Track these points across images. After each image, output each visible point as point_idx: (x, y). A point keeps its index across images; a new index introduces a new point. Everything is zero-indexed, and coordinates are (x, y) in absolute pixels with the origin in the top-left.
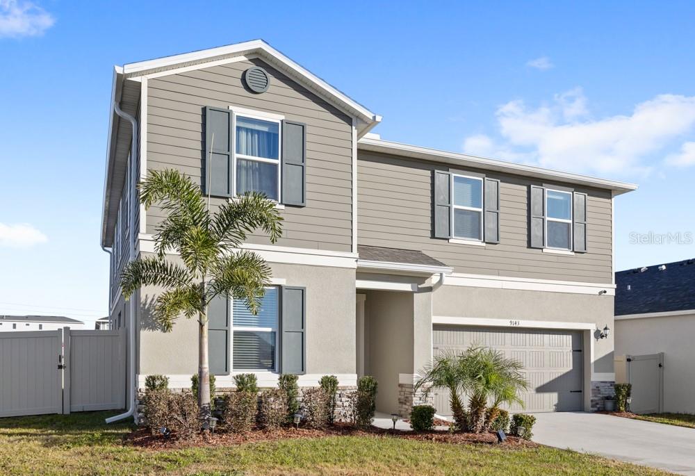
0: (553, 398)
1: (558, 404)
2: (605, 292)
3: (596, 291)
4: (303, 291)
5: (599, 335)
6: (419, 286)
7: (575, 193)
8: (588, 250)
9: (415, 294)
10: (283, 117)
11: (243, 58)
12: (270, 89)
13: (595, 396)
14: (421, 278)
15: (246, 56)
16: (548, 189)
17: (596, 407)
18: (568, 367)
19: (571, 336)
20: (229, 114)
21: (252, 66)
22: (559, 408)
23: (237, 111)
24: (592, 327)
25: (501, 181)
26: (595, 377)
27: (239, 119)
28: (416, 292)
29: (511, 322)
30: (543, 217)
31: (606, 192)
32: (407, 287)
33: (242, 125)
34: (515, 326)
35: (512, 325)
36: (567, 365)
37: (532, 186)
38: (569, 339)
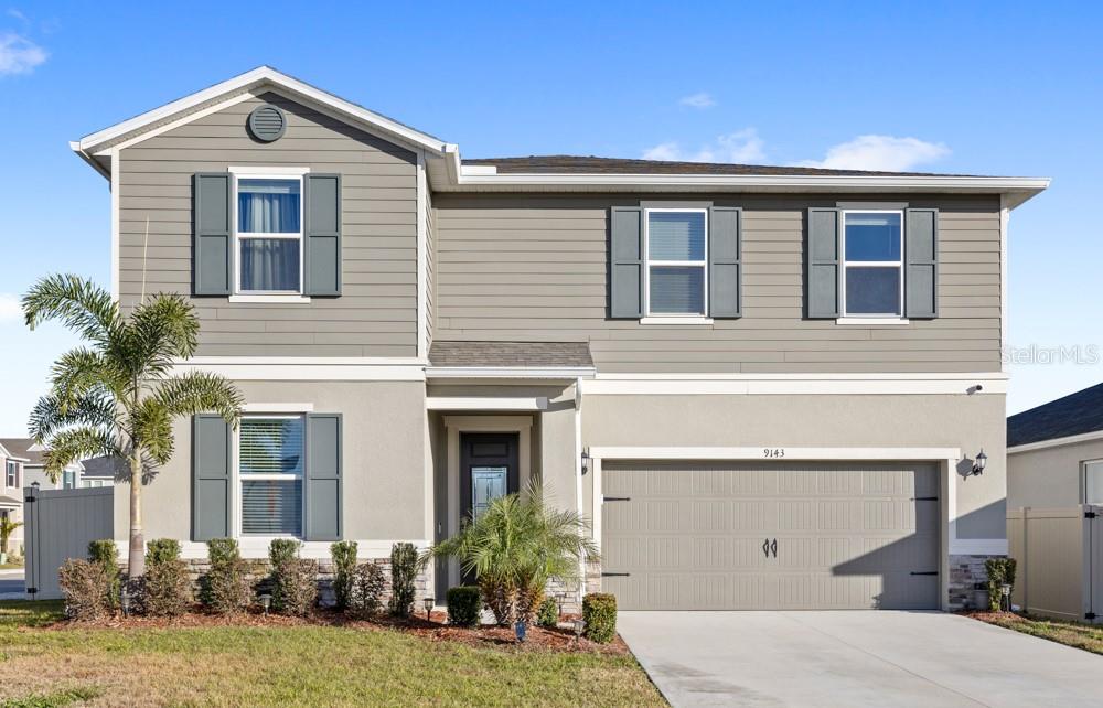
0: (874, 584)
1: (881, 595)
2: (979, 388)
3: (963, 388)
4: (337, 419)
5: (969, 468)
6: (552, 401)
7: (908, 210)
8: (941, 312)
9: (544, 414)
10: (307, 170)
11: (248, 96)
12: (288, 132)
13: (959, 583)
14: (558, 386)
15: (250, 92)
16: (845, 211)
17: (960, 602)
18: (908, 527)
19: (912, 473)
20: (227, 177)
21: (263, 104)
22: (884, 603)
23: (239, 172)
24: (952, 456)
25: (744, 209)
26: (956, 547)
27: (242, 182)
28: (545, 411)
29: (766, 452)
30: (836, 262)
31: (990, 201)
32: (529, 404)
33: (250, 190)
34: (774, 457)
35: (769, 457)
36: (905, 524)
37: (811, 209)
38: (909, 477)
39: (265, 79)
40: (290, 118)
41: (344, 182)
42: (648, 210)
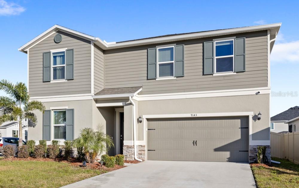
0: (227, 154)
1: (229, 158)
2: (259, 92)
3: (254, 93)
4: (73, 110)
5: (256, 118)
6: (126, 103)
7: (235, 39)
8: (246, 70)
9: (124, 107)
10: (66, 49)
11: (54, 32)
12: (63, 40)
13: (253, 154)
14: (127, 99)
15: (55, 31)
16: (215, 42)
17: (253, 160)
18: (239, 137)
19: (240, 120)
20: (50, 52)
21: (57, 33)
22: (230, 160)
23: (53, 51)
24: (251, 114)
25: (185, 45)
26: (253, 143)
27: (53, 53)
28: (125, 106)
29: (192, 115)
30: (213, 57)
31: (263, 33)
32: (120, 104)
33: (55, 55)
34: (194, 116)
35: (192, 116)
36: (238, 136)
37: (204, 42)
38: (239, 121)
39: (56, 28)
40: (63, 36)
41: (75, 50)
42: (158, 48)
